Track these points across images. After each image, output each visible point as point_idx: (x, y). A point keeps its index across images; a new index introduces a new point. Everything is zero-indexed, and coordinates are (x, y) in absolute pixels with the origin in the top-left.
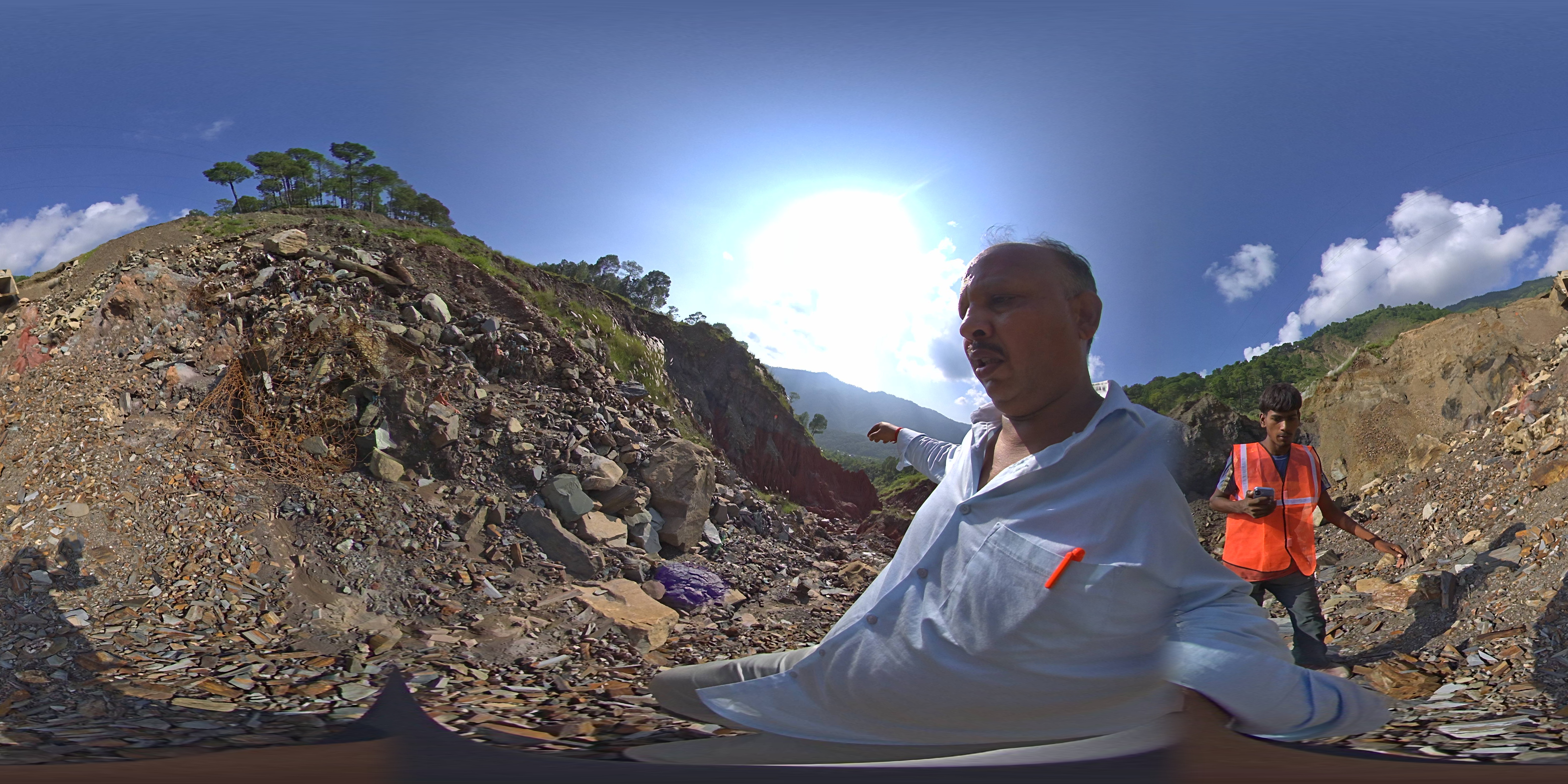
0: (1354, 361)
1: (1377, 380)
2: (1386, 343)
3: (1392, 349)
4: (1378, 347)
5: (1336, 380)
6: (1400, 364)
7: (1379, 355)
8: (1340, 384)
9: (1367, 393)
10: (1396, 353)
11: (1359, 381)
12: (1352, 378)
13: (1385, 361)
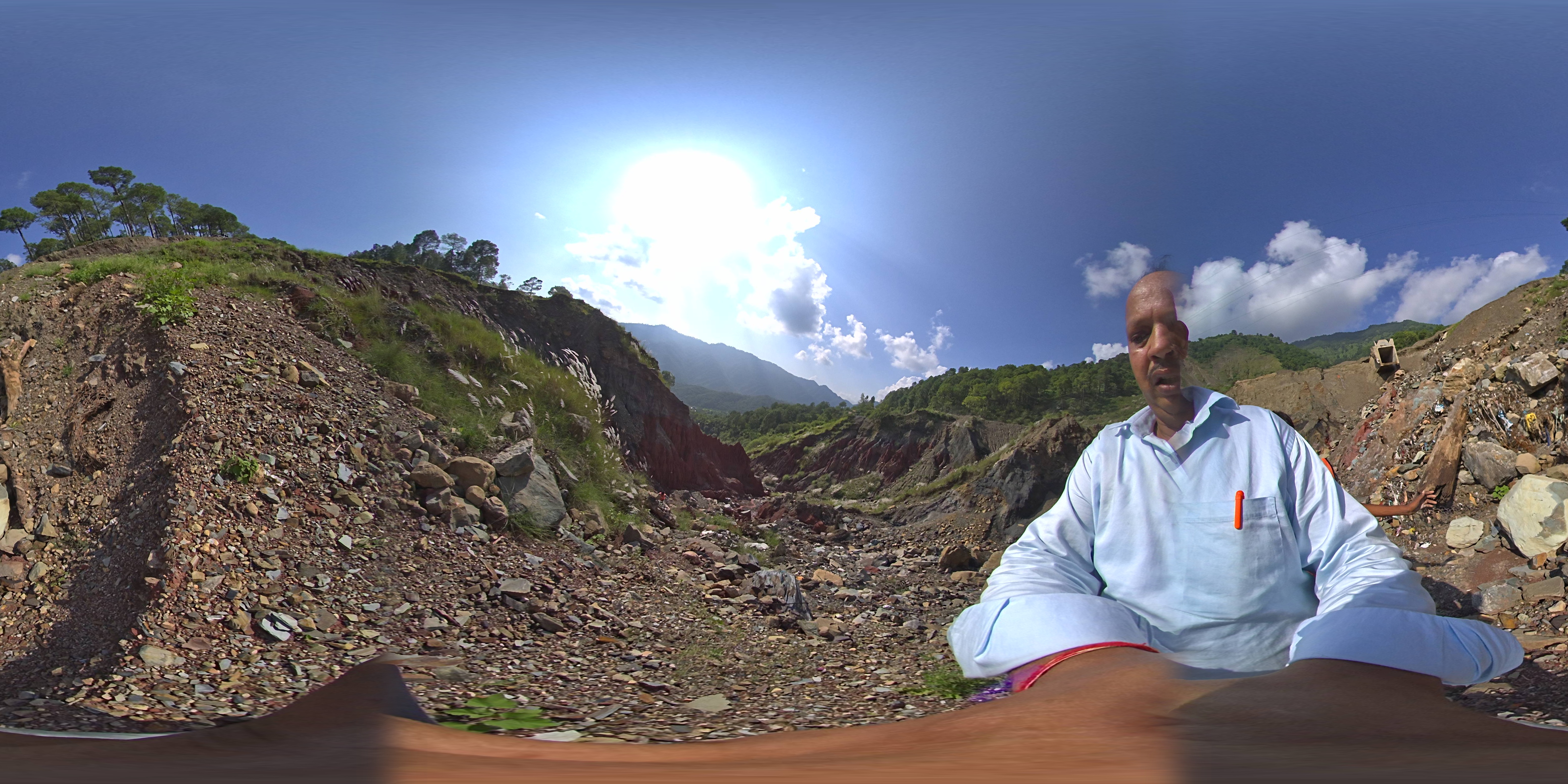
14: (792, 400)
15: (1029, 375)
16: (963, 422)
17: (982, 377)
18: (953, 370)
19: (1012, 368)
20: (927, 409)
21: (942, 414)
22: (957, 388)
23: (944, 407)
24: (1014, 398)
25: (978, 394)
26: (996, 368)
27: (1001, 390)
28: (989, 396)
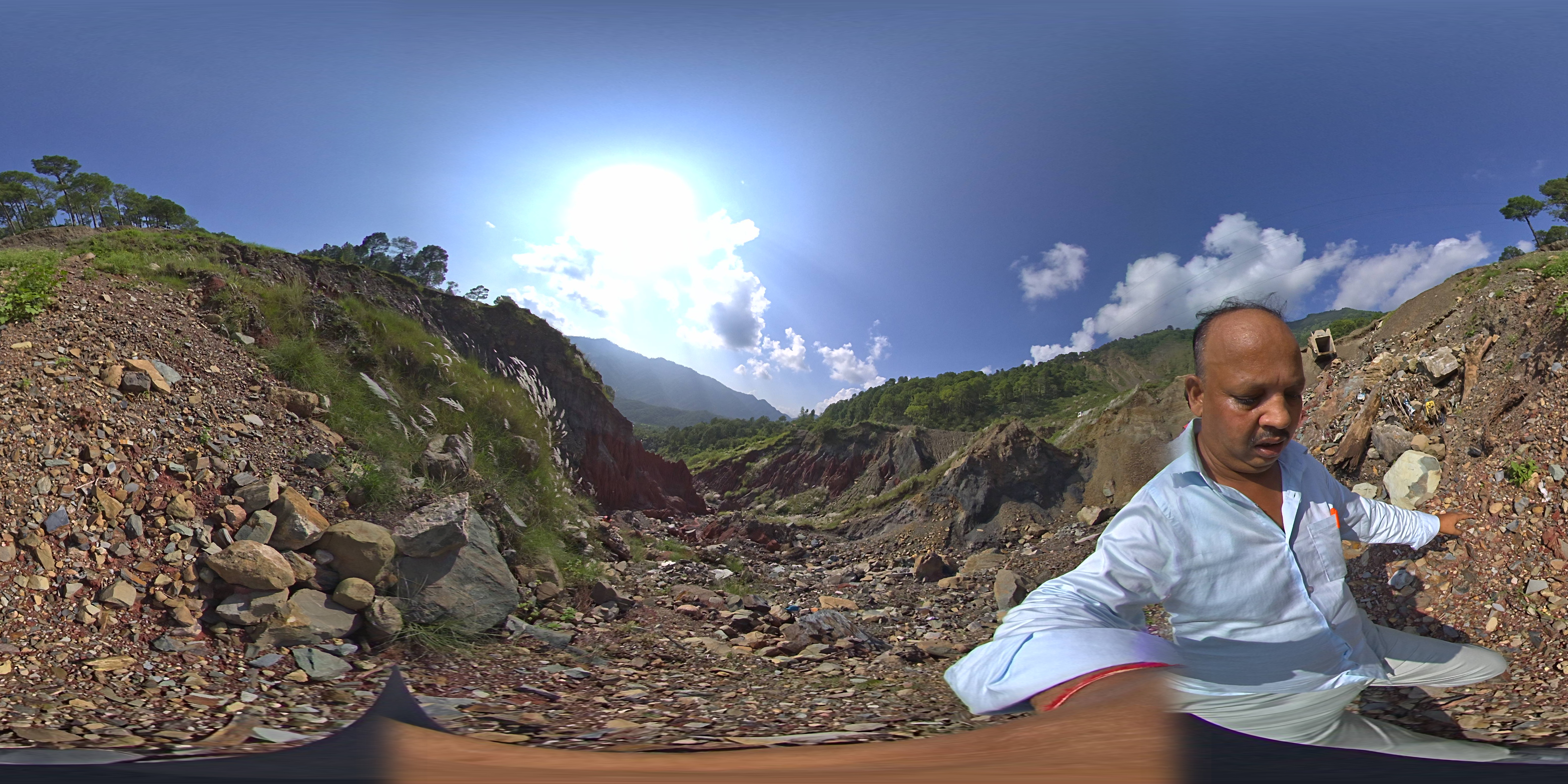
0: (1134, 397)
1: (1150, 418)
2: (1163, 385)
3: (1166, 392)
4: (1155, 387)
5: (1116, 413)
6: (1171, 406)
7: (1154, 395)
8: (1119, 417)
9: (1139, 428)
10: (1170, 394)
11: (1135, 417)
12: (1129, 413)
13: (1158, 402)
14: (732, 416)
15: (969, 381)
16: (907, 432)
17: (923, 386)
18: (893, 380)
19: (952, 375)
20: (869, 421)
21: (884, 425)
22: (898, 398)
23: (886, 418)
24: (956, 406)
25: (919, 403)
26: (935, 376)
27: (942, 398)
28: (930, 405)
